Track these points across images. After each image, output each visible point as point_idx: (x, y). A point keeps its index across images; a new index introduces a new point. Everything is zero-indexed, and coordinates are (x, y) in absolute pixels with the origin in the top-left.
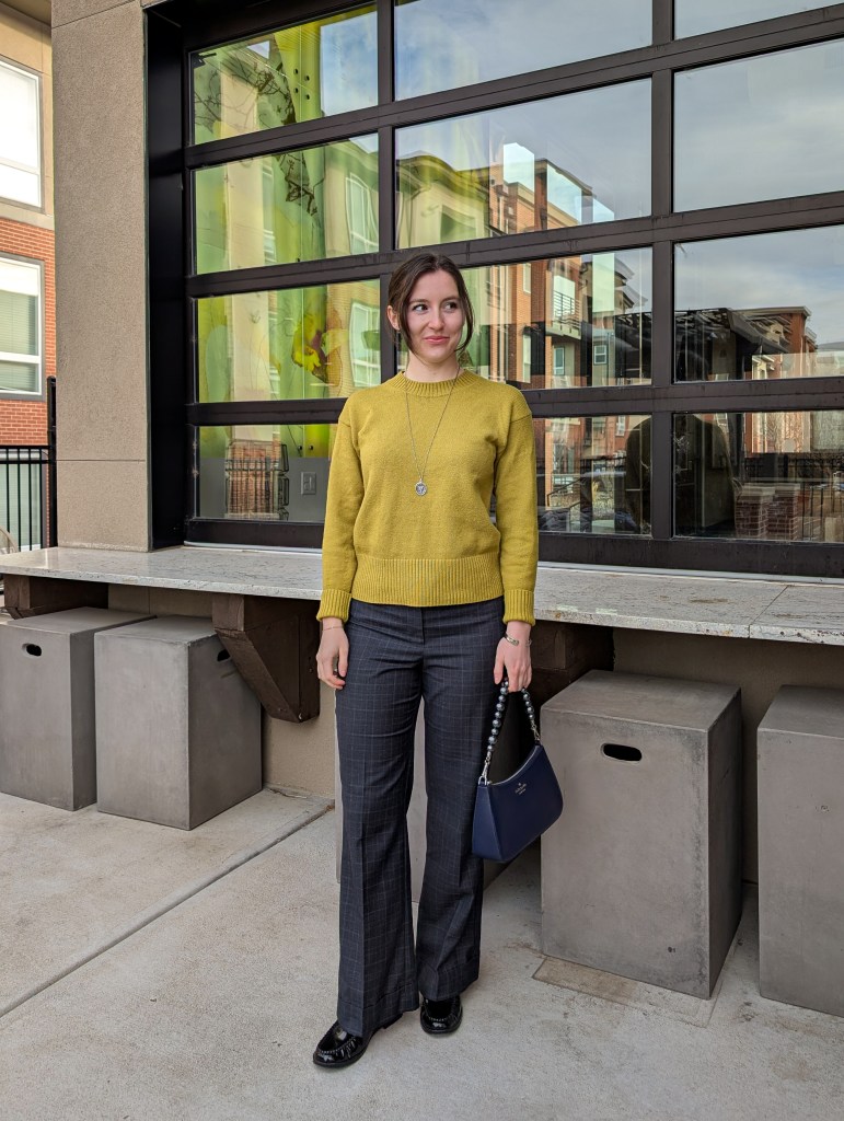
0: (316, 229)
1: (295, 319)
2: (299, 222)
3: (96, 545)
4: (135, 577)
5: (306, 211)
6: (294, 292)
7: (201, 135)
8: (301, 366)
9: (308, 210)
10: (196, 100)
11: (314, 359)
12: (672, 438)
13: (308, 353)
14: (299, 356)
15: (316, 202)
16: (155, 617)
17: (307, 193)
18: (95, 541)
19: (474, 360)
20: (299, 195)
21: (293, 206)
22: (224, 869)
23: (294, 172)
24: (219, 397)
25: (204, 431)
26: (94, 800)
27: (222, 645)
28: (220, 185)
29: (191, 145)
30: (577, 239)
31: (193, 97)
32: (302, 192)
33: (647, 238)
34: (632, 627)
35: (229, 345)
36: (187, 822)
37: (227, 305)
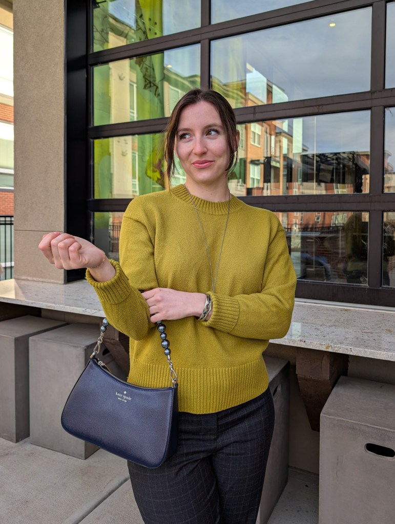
0: (159, 105)
1: (148, 152)
2: (150, 100)
3: (35, 279)
4: (54, 305)
5: (154, 95)
6: (147, 136)
7: (97, 48)
8: (150, 178)
9: (155, 94)
10: (95, 30)
11: (157, 175)
13: (154, 171)
14: (150, 173)
15: (159, 90)
16: (68, 324)
17: (154, 85)
18: (34, 276)
20: (151, 86)
21: (147, 92)
23: (148, 74)
24: (106, 196)
25: (97, 214)
26: (28, 435)
27: (105, 347)
28: (107, 78)
29: (91, 52)
30: (322, 105)
31: (93, 29)
32: (152, 85)
33: (368, 104)
34: (381, 359)
35: (112, 167)
36: (84, 455)
37: (111, 144)
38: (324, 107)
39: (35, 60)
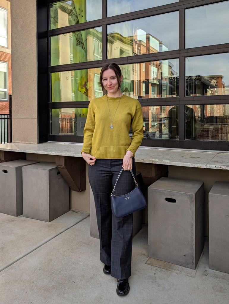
0: (85, 53)
1: (79, 78)
2: (80, 51)
3: (23, 142)
5: (82, 48)
6: (79, 71)
7: (52, 27)
8: (80, 92)
10: (51, 17)
11: (84, 90)
12: (185, 112)
13: (82, 88)
14: (80, 89)
15: (85, 45)
16: (39, 162)
17: (82, 43)
18: (23, 141)
19: (129, 90)
21: (78, 47)
22: (59, 233)
23: (78, 37)
24: (57, 101)
25: (53, 110)
26: (22, 214)
27: (58, 170)
28: (57, 41)
29: (49, 30)
30: (158, 56)
31: (50, 17)
32: (81, 43)
33: (178, 56)
35: (60, 86)
37: (60, 74)
38: (159, 57)
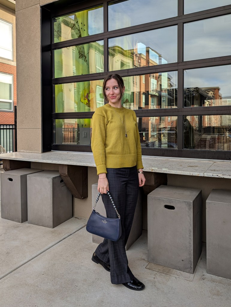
0: (87, 66)
1: (81, 90)
2: (82, 64)
3: (28, 151)
4: (38, 160)
6: (81, 83)
7: (56, 41)
8: (83, 103)
9: (85, 61)
10: (54, 31)
11: (86, 101)
12: (183, 122)
13: (85, 99)
14: (82, 100)
15: (87, 58)
16: (43, 171)
17: (84, 56)
19: (130, 101)
20: (82, 57)
21: (81, 60)
22: (62, 239)
23: (81, 50)
24: (61, 111)
25: (57, 120)
26: (27, 220)
27: (62, 178)
28: (61, 54)
29: (53, 43)
31: (54, 30)
33: (176, 68)
34: (172, 173)
36: (52, 226)
37: (63, 86)
38: (158, 69)
39: (27, 47)
